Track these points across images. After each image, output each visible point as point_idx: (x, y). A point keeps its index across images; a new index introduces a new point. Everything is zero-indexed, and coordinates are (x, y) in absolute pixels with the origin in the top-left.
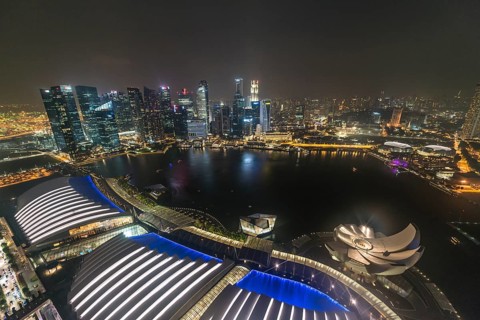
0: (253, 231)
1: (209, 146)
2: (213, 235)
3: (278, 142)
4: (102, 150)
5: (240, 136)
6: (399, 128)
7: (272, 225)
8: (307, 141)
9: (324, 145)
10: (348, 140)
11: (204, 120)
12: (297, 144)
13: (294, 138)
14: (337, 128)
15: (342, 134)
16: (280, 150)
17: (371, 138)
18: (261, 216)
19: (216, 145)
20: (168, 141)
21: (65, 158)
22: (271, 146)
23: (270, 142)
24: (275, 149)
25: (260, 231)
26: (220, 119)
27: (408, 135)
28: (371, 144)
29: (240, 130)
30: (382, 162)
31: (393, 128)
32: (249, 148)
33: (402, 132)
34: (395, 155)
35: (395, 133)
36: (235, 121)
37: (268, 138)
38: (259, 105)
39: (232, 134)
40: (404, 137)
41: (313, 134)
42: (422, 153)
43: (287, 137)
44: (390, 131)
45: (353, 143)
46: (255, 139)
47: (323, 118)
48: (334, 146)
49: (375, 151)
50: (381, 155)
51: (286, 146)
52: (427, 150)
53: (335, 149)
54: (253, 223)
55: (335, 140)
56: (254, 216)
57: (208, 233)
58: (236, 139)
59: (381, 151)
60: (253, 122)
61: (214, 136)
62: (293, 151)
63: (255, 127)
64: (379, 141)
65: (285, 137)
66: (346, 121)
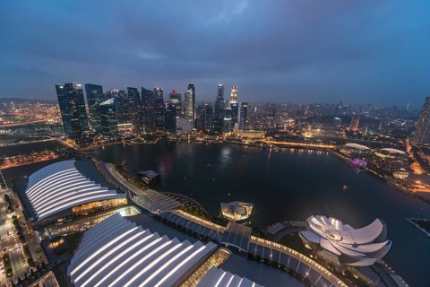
0: (233, 217)
1: (193, 139)
2: (198, 219)
3: (253, 139)
4: (103, 139)
5: (220, 133)
6: (358, 132)
7: (249, 213)
8: (277, 140)
9: (293, 144)
10: (313, 140)
11: (190, 117)
12: (269, 141)
13: (266, 136)
14: (304, 130)
15: (307, 135)
16: (254, 146)
17: (333, 139)
18: (240, 203)
19: (200, 139)
20: (158, 133)
21: (69, 143)
22: (247, 142)
23: (246, 138)
24: (250, 145)
25: (239, 217)
26: (204, 117)
27: (366, 138)
28: (334, 144)
29: (221, 127)
30: (344, 161)
31: (352, 132)
32: (228, 143)
33: (360, 136)
34: (354, 156)
35: (354, 137)
36: (216, 119)
37: (244, 135)
38: (237, 106)
39: (216, 129)
40: (362, 140)
41: (282, 133)
42: (379, 155)
43: (261, 134)
44: (350, 134)
45: (318, 143)
46: (233, 135)
47: (291, 121)
48: (301, 144)
49: (338, 151)
50: (343, 154)
51: (259, 143)
52: (384, 152)
53: (301, 148)
54: (232, 211)
55: (302, 139)
56: (233, 203)
57: (193, 217)
58: (217, 135)
59: (343, 151)
60: (232, 121)
61: (198, 131)
62: (266, 147)
63: (233, 125)
64: (341, 142)
65: (259, 135)
66: (311, 124)
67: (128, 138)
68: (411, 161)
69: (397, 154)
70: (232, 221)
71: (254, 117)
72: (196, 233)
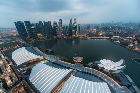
1: (62, 38)
3: (82, 37)
4: (33, 40)
5: (71, 36)
6: (117, 32)
7: (82, 60)
8: (90, 36)
9: (96, 37)
10: (102, 36)
11: (61, 31)
12: (88, 37)
13: (87, 35)
14: (99, 32)
15: (100, 34)
17: (109, 35)
18: (79, 57)
19: (65, 38)
20: (51, 37)
21: (23, 42)
22: (80, 38)
23: (80, 36)
24: (82, 39)
26: (65, 30)
27: (120, 34)
28: (109, 37)
29: (71, 33)
31: (115, 32)
32: (74, 39)
35: (116, 34)
36: (70, 31)
38: (77, 26)
39: (69, 34)
41: (92, 34)
42: (124, 39)
45: (104, 36)
46: (76, 36)
47: (95, 29)
50: (112, 40)
51: (84, 38)
52: (126, 38)
53: (98, 38)
55: (99, 36)
60: (75, 31)
61: (64, 35)
62: (87, 39)
64: (111, 36)
65: (84, 35)
66: (102, 30)
67: (41, 39)
69: (130, 38)
71: (82, 29)
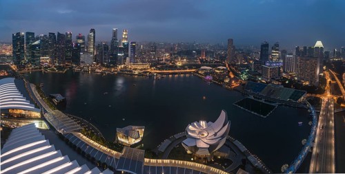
0: (127, 142)
1: (93, 71)
2: (96, 144)
3: (141, 70)
5: (115, 65)
6: (205, 59)
7: (142, 136)
8: (159, 69)
9: (170, 71)
10: (183, 67)
11: (91, 53)
12: (154, 71)
13: (151, 67)
14: (176, 60)
15: (179, 64)
16: (143, 75)
17: (194, 65)
18: (134, 127)
19: (99, 71)
20: (67, 65)
22: (136, 72)
23: (136, 69)
24: (139, 75)
25: (133, 141)
26: (102, 53)
27: (209, 62)
28: (195, 68)
29: (115, 61)
30: (201, 78)
31: (203, 59)
32: (121, 74)
33: (206, 61)
34: (206, 74)
35: (204, 62)
36: (112, 55)
37: (134, 67)
38: (128, 45)
39: (110, 63)
41: (162, 64)
42: (217, 71)
43: (147, 66)
44: (201, 61)
45: (186, 69)
46: (125, 67)
47: (167, 54)
48: (176, 71)
49: (197, 72)
50: (200, 74)
51: (146, 72)
52: (219, 69)
53: (176, 73)
54: (127, 136)
55: (176, 67)
56: (127, 128)
57: (92, 141)
58: (112, 67)
59: (200, 72)
60: (124, 56)
61: (97, 64)
62: (151, 76)
63: (125, 59)
64: (198, 67)
65: (145, 67)
66: (180, 56)
67: (46, 68)
68: (229, 72)
69: (223, 69)
70: (127, 146)
71: (141, 53)
72: (94, 159)
